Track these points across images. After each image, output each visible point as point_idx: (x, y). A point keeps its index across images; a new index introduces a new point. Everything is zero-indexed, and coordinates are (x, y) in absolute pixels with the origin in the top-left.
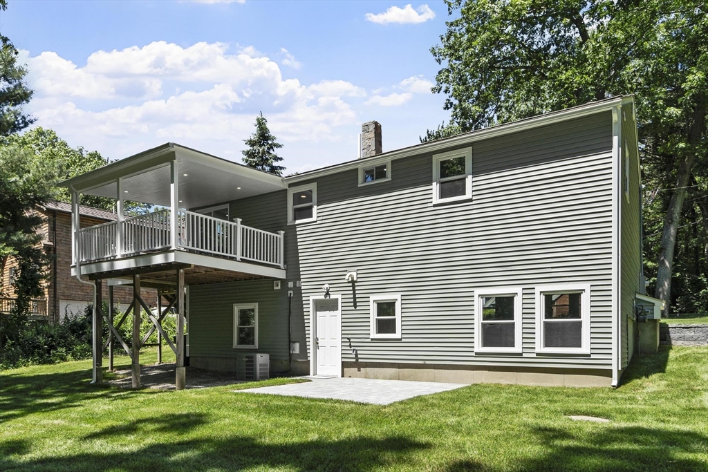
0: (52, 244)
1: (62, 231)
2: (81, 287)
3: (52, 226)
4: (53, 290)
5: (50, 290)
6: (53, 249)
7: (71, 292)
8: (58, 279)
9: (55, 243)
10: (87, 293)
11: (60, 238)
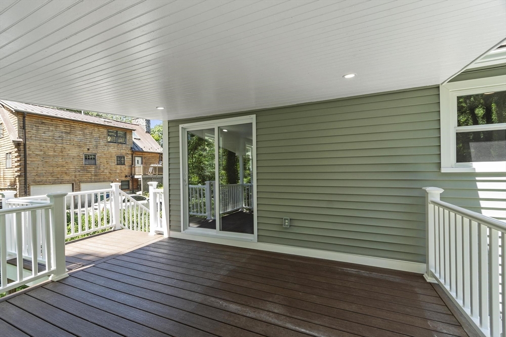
0: (21, 140)
1: (32, 129)
2: (51, 173)
3: (22, 125)
4: (23, 178)
5: (21, 178)
6: (22, 144)
7: (42, 178)
8: (28, 169)
9: (25, 139)
10: (58, 177)
11: (30, 135)
